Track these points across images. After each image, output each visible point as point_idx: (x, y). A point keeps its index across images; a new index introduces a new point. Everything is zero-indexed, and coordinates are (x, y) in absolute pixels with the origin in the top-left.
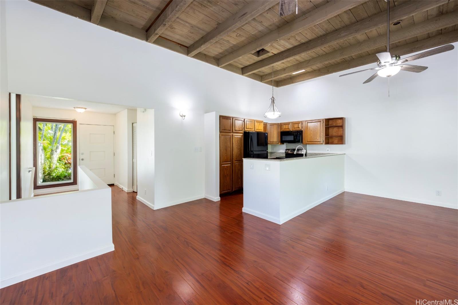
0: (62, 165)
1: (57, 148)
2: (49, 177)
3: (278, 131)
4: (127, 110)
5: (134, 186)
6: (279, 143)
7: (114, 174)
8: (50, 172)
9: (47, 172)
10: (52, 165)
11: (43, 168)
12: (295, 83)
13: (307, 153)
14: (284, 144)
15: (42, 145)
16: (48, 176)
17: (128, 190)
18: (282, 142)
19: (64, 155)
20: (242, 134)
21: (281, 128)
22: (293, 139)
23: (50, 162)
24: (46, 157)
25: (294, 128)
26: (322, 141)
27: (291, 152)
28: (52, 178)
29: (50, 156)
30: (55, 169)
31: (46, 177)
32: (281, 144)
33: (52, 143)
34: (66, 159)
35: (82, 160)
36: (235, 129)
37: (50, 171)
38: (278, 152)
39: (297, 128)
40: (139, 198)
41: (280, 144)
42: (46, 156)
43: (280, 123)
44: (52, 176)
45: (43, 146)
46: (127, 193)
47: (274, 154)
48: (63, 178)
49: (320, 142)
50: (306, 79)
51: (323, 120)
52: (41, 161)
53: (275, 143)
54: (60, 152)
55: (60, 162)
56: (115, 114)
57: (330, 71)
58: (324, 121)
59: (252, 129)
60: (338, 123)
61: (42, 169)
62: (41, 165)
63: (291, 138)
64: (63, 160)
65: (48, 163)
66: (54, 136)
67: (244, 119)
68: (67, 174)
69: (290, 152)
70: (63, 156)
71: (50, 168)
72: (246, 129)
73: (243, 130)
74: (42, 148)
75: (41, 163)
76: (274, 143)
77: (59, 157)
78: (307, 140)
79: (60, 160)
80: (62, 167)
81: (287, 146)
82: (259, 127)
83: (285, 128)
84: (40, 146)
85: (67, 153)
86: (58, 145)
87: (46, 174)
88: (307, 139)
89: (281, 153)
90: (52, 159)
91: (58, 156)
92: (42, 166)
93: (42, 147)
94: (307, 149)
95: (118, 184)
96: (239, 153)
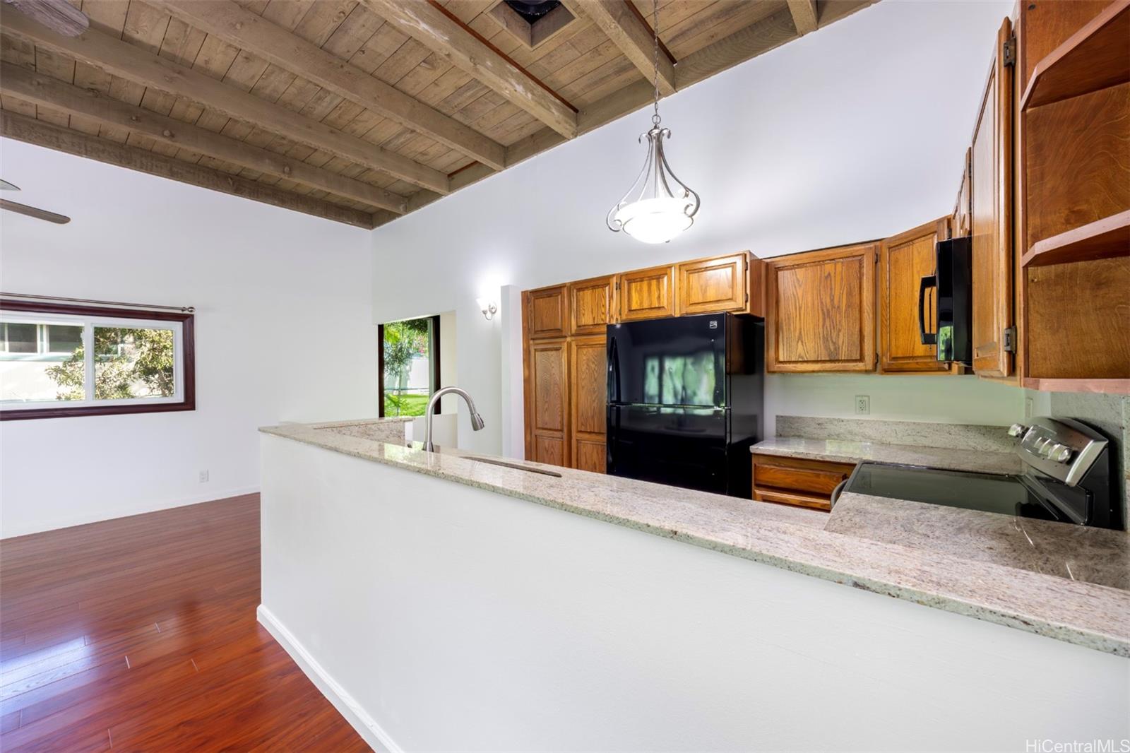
20: (602, 338)
36: (577, 321)
59: (658, 308)
72: (626, 315)
82: (705, 292)
96: (595, 405)
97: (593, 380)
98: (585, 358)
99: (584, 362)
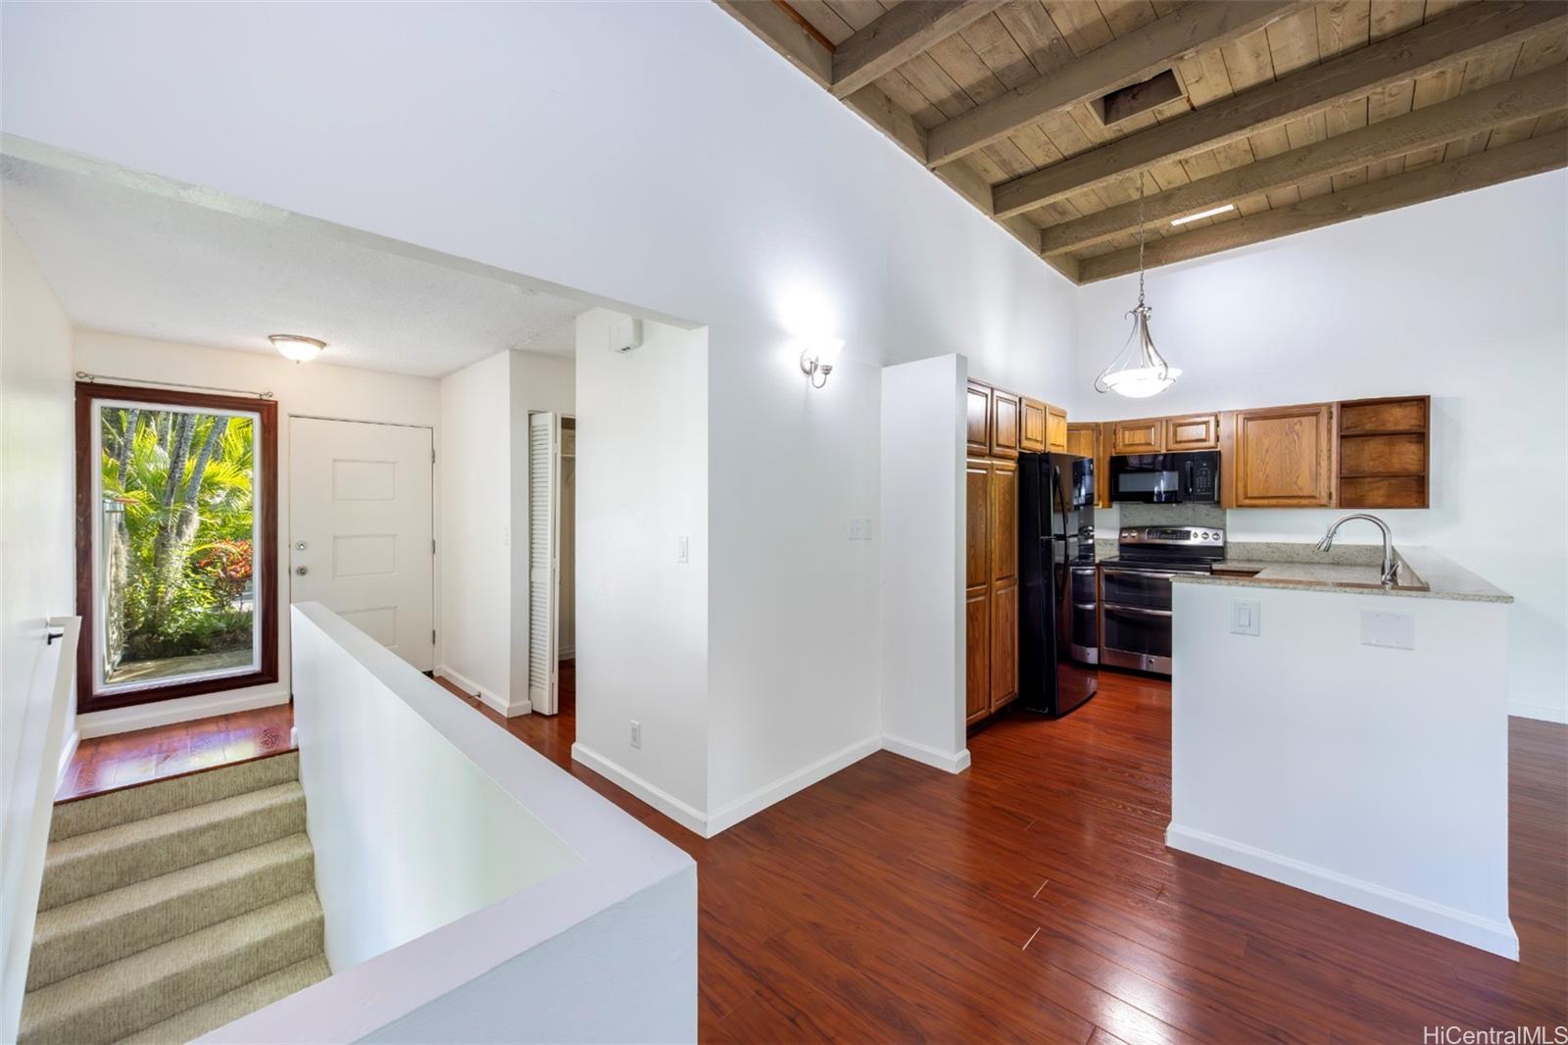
0: (205, 589)
1: (185, 519)
2: (149, 640)
4: (507, 352)
5: (533, 689)
7: (434, 632)
8: (154, 617)
9: (142, 619)
10: (162, 588)
11: (122, 603)
12: (1166, 263)
13: (1228, 545)
14: (1111, 507)
15: (120, 507)
16: (145, 636)
17: (514, 705)
18: (1117, 497)
19: (209, 546)
20: (1014, 465)
22: (1176, 489)
23: (154, 576)
24: (135, 556)
25: (1179, 442)
26: (1322, 493)
27: (1147, 537)
28: (163, 641)
29: (152, 553)
30: (174, 606)
31: (138, 638)
33: (165, 500)
34: (219, 564)
35: (302, 571)
36: (997, 441)
37: (155, 612)
40: (583, 754)
42: (139, 554)
43: (1104, 423)
44: (163, 633)
45: (126, 509)
46: (508, 719)
48: (207, 641)
49: (1314, 497)
50: (1226, 245)
51: (1330, 405)
52: (117, 576)
54: (196, 538)
55: (198, 577)
56: (437, 381)
57: (1349, 209)
58: (1334, 410)
59: (1039, 441)
60: (1391, 419)
61: (122, 607)
62: (117, 590)
64: (209, 569)
65: (143, 582)
66: (173, 471)
67: (1020, 400)
68: (222, 625)
70: (205, 553)
71: (153, 599)
72: (1025, 443)
73: (1017, 447)
74: (119, 521)
75: (116, 581)
77: (192, 557)
78: (1245, 492)
79: (195, 571)
80: (204, 597)
81: (1125, 516)
82: (1055, 436)
83: (1131, 443)
84: (111, 512)
85: (222, 538)
86: (189, 507)
87: (137, 628)
88: (1245, 487)
90: (162, 566)
91: (186, 553)
92: (119, 595)
93: (119, 514)
94: (1225, 525)
95: (451, 672)
96: (1008, 543)
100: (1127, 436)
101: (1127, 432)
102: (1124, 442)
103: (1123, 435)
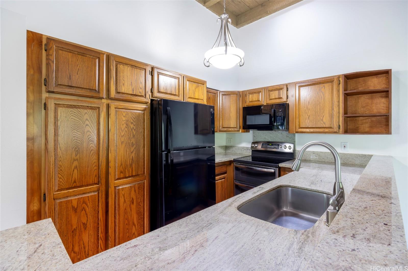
3: (238, 106)
6: (241, 130)
13: (296, 152)
14: (249, 132)
18: (247, 127)
20: (144, 106)
21: (244, 101)
22: (268, 123)
25: (270, 99)
26: (335, 125)
27: (262, 147)
32: (244, 132)
36: (116, 89)
38: (239, 147)
39: (275, 99)
41: (242, 132)
43: (242, 91)
47: (231, 149)
49: (330, 128)
51: (339, 77)
53: (233, 129)
58: (342, 80)
59: (175, 95)
63: (264, 119)
67: (152, 69)
69: (259, 147)
72: (156, 94)
73: (147, 96)
76: (230, 129)
78: (299, 125)
81: (254, 136)
82: (194, 94)
83: (252, 100)
88: (299, 122)
89: (243, 148)
94: (295, 141)
96: (133, 155)
97: (132, 137)
98: (124, 119)
99: (123, 123)
100: (250, 97)
101: (250, 95)
102: (249, 100)
103: (249, 96)
